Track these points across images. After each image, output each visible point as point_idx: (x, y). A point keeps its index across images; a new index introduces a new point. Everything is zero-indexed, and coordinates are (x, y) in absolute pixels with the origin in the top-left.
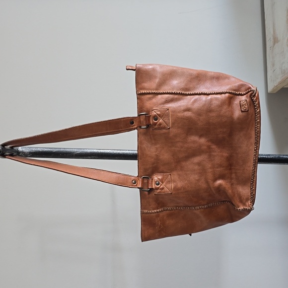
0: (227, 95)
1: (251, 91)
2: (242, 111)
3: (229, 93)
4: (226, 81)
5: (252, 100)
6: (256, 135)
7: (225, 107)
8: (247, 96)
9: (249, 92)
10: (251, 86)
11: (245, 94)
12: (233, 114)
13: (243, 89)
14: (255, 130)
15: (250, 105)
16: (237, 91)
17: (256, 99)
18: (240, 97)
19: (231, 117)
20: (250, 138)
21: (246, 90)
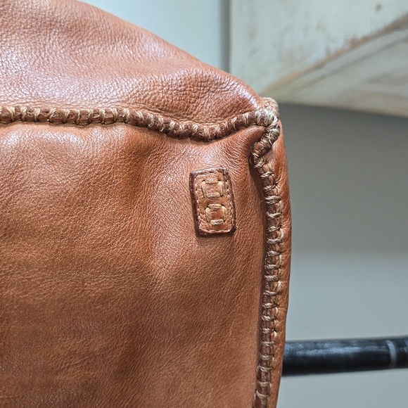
0: (121, 132)
1: (252, 121)
2: (200, 234)
3: (136, 123)
4: (120, 50)
5: (255, 173)
6: (260, 362)
7: (107, 207)
8: (228, 151)
9: (239, 126)
10: (247, 95)
11: (217, 137)
12: (148, 253)
13: (209, 104)
14: (261, 337)
15: (244, 201)
16: (178, 117)
17: (278, 166)
18: (192, 149)
19: (141, 270)
20: (231, 375)
21: (223, 114)
